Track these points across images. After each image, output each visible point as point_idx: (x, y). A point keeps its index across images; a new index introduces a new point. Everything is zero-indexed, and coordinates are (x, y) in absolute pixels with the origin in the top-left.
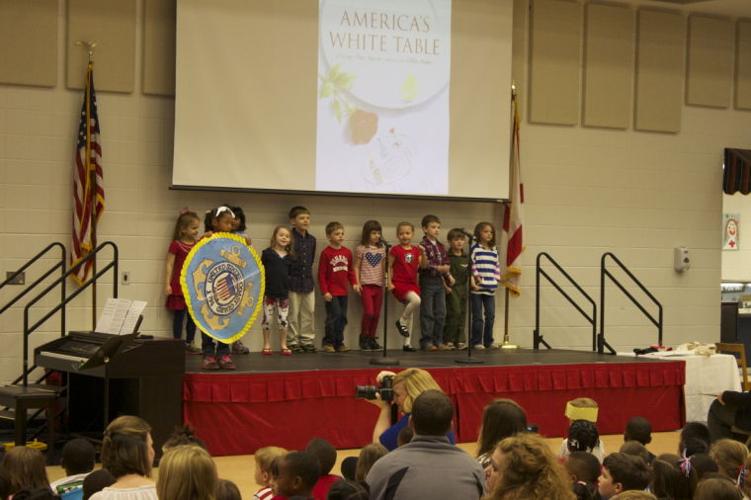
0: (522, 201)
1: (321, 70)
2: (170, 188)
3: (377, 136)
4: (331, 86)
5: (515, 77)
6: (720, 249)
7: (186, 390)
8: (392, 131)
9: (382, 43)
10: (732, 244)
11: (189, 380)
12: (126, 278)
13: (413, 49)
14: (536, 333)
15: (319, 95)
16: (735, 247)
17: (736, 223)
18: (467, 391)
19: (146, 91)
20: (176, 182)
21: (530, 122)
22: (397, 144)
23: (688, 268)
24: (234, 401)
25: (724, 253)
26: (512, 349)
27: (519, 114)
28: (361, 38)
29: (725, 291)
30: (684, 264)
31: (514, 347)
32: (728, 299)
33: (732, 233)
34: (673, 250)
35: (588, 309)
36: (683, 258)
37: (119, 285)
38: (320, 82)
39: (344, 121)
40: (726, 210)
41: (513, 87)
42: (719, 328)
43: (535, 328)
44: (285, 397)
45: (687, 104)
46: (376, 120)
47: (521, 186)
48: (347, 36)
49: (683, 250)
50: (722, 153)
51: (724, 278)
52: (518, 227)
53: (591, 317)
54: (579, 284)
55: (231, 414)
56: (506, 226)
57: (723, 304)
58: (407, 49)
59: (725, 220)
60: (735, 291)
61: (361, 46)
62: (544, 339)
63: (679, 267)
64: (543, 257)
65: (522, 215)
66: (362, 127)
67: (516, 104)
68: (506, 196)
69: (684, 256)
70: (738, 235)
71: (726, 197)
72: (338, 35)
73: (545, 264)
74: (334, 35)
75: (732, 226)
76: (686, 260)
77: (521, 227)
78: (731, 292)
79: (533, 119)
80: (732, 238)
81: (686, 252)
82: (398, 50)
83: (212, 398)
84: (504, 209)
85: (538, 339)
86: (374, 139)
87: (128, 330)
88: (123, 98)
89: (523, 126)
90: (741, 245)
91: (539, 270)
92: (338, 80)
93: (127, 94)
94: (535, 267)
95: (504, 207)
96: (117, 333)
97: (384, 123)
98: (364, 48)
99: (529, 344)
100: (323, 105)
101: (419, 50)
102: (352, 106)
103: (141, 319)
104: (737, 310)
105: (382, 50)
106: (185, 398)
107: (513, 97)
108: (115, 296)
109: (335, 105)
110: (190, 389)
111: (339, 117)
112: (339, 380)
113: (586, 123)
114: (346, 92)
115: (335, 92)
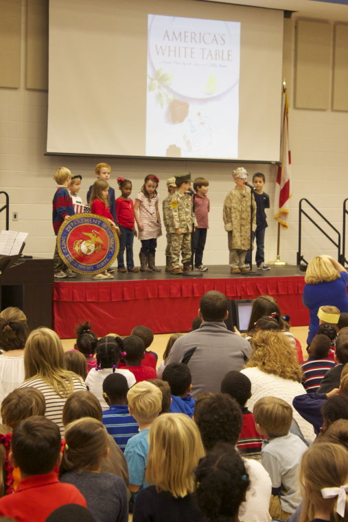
0: (290, 163)
1: (150, 72)
2: (45, 155)
3: (187, 118)
4: (156, 83)
5: (284, 76)
7: (55, 293)
8: (199, 114)
9: (192, 52)
11: (58, 286)
12: (15, 216)
13: (214, 58)
14: (299, 254)
15: (148, 89)
18: (249, 294)
19: (29, 86)
20: (49, 150)
21: (295, 107)
22: (202, 123)
24: (88, 300)
26: (282, 265)
27: (288, 101)
28: (177, 49)
31: (284, 264)
35: (335, 237)
37: (10, 221)
38: (148, 81)
39: (166, 107)
41: (284, 83)
43: (298, 251)
44: (123, 298)
46: (187, 106)
47: (289, 153)
48: (167, 48)
52: (287, 181)
53: (338, 244)
54: (329, 220)
55: (86, 310)
56: (279, 180)
58: (210, 57)
61: (177, 55)
62: (304, 258)
64: (304, 202)
65: (289, 172)
66: (178, 112)
67: (286, 96)
68: (278, 160)
72: (161, 47)
73: (305, 207)
74: (159, 47)
77: (289, 181)
79: (298, 106)
82: (203, 58)
83: (73, 299)
84: (277, 169)
85: (300, 258)
86: (186, 120)
87: (16, 252)
88: (13, 92)
89: (291, 111)
91: (301, 211)
92: (162, 79)
93: (16, 89)
94: (298, 209)
95: (277, 167)
96: (8, 254)
97: (193, 108)
98: (179, 56)
99: (294, 262)
100: (151, 96)
101: (218, 58)
102: (171, 97)
103: (24, 245)
105: (192, 57)
106: (55, 299)
107: (284, 90)
108: (7, 229)
109: (159, 96)
110: (58, 292)
111: (162, 105)
112: (160, 286)
113: (334, 108)
114: (167, 87)
115: (159, 87)
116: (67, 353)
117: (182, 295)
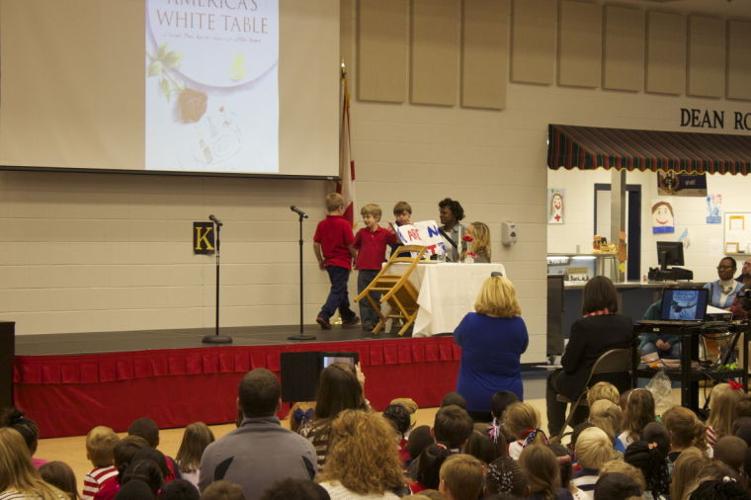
0: (353, 178)
1: (149, 49)
3: (206, 115)
4: (159, 65)
5: (343, 57)
6: (545, 222)
7: (16, 372)
8: (222, 110)
9: (210, 21)
10: (558, 218)
11: (20, 362)
13: (242, 28)
15: (147, 74)
16: (561, 221)
17: (561, 197)
21: (359, 100)
22: (226, 123)
23: (515, 242)
24: (66, 382)
25: (549, 228)
27: (348, 92)
28: (189, 18)
29: (551, 265)
30: (511, 238)
32: (554, 272)
33: (558, 208)
34: (500, 225)
36: (510, 233)
38: (148, 62)
39: (174, 99)
40: (550, 185)
41: (343, 65)
42: (545, 301)
44: (116, 377)
45: (512, 81)
46: (205, 98)
47: (352, 164)
48: (175, 15)
49: (509, 225)
50: (545, 128)
51: (549, 251)
52: (349, 203)
55: (62, 396)
57: (549, 277)
58: (236, 28)
59: (550, 195)
60: (561, 264)
61: (189, 23)
63: (506, 241)
65: (352, 192)
66: (191, 105)
67: (346, 83)
68: (336, 174)
69: (511, 231)
70: (563, 209)
71: (551, 172)
72: (165, 14)
74: (162, 13)
75: (557, 200)
76: (513, 235)
77: (352, 204)
78: (556, 265)
79: (362, 97)
80: (558, 212)
81: (513, 227)
82: (226, 29)
83: (42, 379)
86: (204, 118)
89: (353, 106)
90: (566, 220)
92: (168, 59)
95: (335, 185)
97: (213, 102)
98: (192, 26)
100: (151, 84)
101: (247, 27)
102: (181, 85)
104: (563, 283)
105: (210, 28)
106: (15, 380)
107: (343, 75)
109: (164, 84)
110: (21, 371)
111: (168, 96)
112: (171, 359)
113: (414, 101)
114: (175, 71)
115: (163, 71)
117: (202, 370)
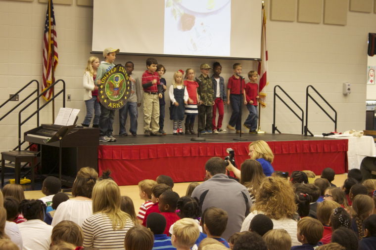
0: (267, 59)
2: (91, 53)
4: (171, 2)
6: (365, 83)
7: (100, 153)
8: (202, 24)
10: (371, 81)
11: (101, 148)
12: (69, 98)
14: (274, 125)
15: (165, 6)
16: (373, 83)
17: (374, 71)
18: (240, 154)
19: (79, 4)
20: (94, 50)
21: (271, 20)
22: (204, 31)
23: (350, 93)
24: (124, 159)
25: (368, 86)
26: (262, 134)
27: (266, 16)
29: (368, 105)
30: (347, 91)
31: (263, 132)
32: (369, 109)
33: (372, 76)
34: (342, 84)
35: (300, 113)
36: (347, 89)
37: (66, 101)
38: (166, 0)
39: (178, 19)
40: (369, 64)
41: (263, 2)
42: (365, 123)
43: (273, 123)
44: (149, 157)
45: (350, 11)
46: (193, 18)
47: (267, 52)
49: (347, 84)
50: (368, 35)
51: (367, 98)
52: (264, 72)
53: (301, 117)
54: (295, 101)
55: (122, 166)
57: (367, 111)
59: (368, 69)
60: (373, 105)
62: (277, 128)
63: (345, 93)
64: (277, 88)
65: (267, 66)
66: (187, 22)
67: (264, 11)
68: (259, 57)
69: (348, 87)
70: (374, 77)
71: (369, 57)
73: (278, 91)
75: (371, 72)
76: (349, 89)
77: (266, 72)
78: (370, 105)
79: (273, 18)
80: (372, 78)
81: (349, 85)
83: (112, 158)
84: (258, 63)
85: (274, 128)
86: (193, 28)
87: (71, 123)
88: (67, 8)
89: (268, 22)
91: (275, 94)
93: (69, 5)
94: (273, 93)
96: (65, 125)
97: (198, 20)
99: (270, 131)
100: (167, 11)
102: (182, 12)
103: (77, 118)
104: (374, 115)
106: (99, 157)
107: (263, 7)
108: (64, 107)
109: (174, 11)
110: (102, 153)
111: (175, 17)
112: (175, 148)
113: (300, 20)
114: (179, 4)
115: (173, 4)
116: (123, 197)
117: (191, 155)
